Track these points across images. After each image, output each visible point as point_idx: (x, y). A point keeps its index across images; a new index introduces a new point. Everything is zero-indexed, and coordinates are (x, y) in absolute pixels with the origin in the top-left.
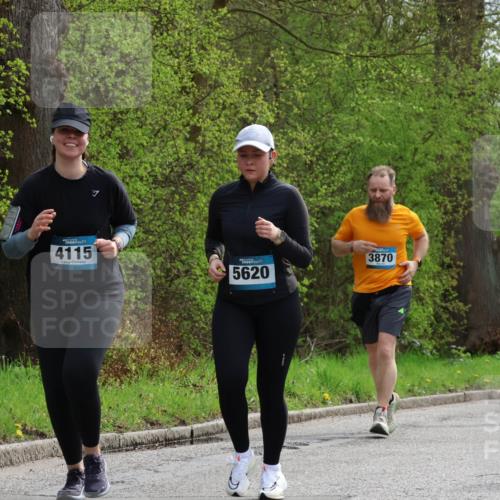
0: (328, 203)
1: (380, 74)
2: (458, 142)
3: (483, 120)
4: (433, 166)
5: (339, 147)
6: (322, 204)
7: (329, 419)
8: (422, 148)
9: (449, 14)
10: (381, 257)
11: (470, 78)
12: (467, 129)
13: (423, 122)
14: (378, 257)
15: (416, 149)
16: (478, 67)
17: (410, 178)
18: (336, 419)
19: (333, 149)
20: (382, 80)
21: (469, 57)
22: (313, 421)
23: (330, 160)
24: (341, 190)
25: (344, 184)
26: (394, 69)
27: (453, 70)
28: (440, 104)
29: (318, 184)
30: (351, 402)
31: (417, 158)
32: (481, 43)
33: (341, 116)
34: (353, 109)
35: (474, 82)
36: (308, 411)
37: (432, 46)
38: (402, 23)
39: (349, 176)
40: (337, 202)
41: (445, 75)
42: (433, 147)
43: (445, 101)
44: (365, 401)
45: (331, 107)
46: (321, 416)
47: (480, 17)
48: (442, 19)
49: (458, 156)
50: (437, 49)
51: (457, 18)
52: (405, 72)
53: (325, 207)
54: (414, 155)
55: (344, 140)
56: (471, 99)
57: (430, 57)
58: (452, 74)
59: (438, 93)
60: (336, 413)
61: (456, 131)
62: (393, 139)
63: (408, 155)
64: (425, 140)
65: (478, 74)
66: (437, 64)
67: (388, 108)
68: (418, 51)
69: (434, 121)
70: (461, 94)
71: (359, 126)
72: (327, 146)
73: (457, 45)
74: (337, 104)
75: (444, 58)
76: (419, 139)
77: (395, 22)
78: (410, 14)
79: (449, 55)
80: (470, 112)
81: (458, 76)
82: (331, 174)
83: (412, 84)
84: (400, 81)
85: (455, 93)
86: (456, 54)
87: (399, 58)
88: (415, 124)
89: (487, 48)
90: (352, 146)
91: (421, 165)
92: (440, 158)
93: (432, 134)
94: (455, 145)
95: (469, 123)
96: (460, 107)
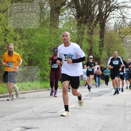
0: (30, 53)
1: (40, 30)
2: (54, 42)
3: (59, 38)
4: (50, 47)
5: (32, 43)
6: (29, 53)
7: (30, 93)
8: (48, 43)
9: (52, 19)
10: (10, 64)
11: (56, 31)
12: (56, 40)
13: (48, 39)
14: (9, 64)
15: (47, 44)
16: (58, 29)
17: (45, 49)
18: (31, 93)
19: (31, 43)
20: (40, 31)
21: (56, 27)
22: (27, 93)
23: (31, 45)
24: (33, 51)
25: (33, 50)
26: (43, 29)
27: (53, 29)
28: (51, 35)
29: (28, 50)
30: (34, 90)
31: (47, 45)
32: (58, 24)
33: (33, 37)
34: (35, 36)
35: (57, 31)
36: (26, 91)
37: (49, 25)
38: (44, 20)
39: (34, 48)
40: (32, 53)
41: (52, 30)
42: (50, 43)
43: (52, 35)
44: (37, 90)
45: (31, 36)
46: (28, 92)
47: (58, 20)
48: (51, 20)
49: (54, 45)
50: (50, 25)
51: (54, 20)
52: (44, 29)
53: (30, 54)
54: (46, 44)
55: (33, 42)
56: (56, 35)
57: (49, 27)
58: (53, 30)
59: (51, 33)
60: (31, 92)
61: (54, 40)
62: (42, 42)
63: (45, 45)
64: (48, 42)
65: (58, 30)
66: (50, 28)
67: (41, 36)
68: (47, 26)
69: (50, 38)
70: (55, 34)
71: (36, 39)
72: (30, 43)
73: (54, 25)
74: (32, 35)
75: (51, 27)
76: (47, 42)
77: (43, 20)
78: (45, 19)
79: (52, 26)
80: (56, 37)
81: (54, 30)
82: (31, 48)
83: (46, 32)
84: (44, 31)
85: (54, 33)
86: (54, 26)
87: (44, 27)
88: (46, 39)
89: (59, 25)
90: (35, 43)
91: (47, 46)
92: (51, 45)
93: (49, 41)
94: (54, 43)
95: (56, 39)
96: (54, 36)
